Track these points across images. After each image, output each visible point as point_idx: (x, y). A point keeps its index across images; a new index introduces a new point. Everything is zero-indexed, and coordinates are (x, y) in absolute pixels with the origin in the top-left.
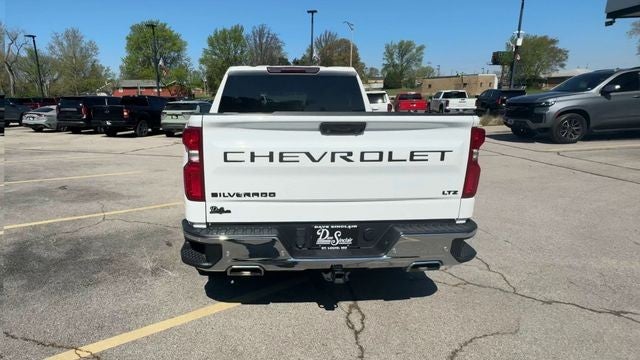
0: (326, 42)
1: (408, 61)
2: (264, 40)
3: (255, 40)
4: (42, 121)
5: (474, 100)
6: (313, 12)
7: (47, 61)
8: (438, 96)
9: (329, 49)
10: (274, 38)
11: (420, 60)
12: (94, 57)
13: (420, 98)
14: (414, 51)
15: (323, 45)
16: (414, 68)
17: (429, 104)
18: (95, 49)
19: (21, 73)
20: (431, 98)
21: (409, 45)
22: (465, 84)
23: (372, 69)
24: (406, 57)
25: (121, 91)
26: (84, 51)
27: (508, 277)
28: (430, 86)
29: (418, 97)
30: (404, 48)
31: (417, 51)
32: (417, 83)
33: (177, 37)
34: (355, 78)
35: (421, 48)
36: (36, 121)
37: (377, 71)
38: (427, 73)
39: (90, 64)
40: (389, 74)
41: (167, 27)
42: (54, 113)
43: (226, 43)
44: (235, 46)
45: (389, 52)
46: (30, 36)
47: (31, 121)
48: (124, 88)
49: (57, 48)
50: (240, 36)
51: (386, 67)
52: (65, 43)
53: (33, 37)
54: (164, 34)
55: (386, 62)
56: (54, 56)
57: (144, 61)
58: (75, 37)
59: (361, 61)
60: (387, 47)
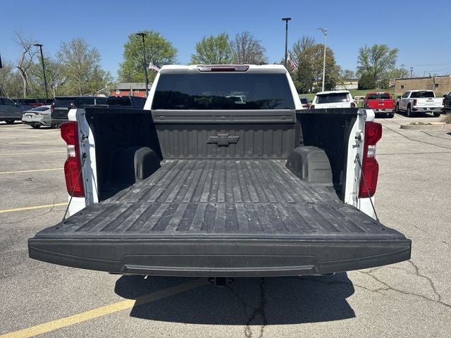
0: (304, 47)
1: (382, 64)
2: (247, 46)
3: (238, 46)
4: (38, 119)
5: (441, 100)
6: (287, 20)
7: (56, 67)
8: (406, 95)
9: (307, 53)
10: (256, 44)
11: (393, 63)
12: (97, 63)
13: (389, 98)
14: (388, 54)
15: (301, 50)
16: (388, 70)
17: (398, 103)
18: (97, 56)
19: (34, 78)
20: (399, 97)
21: (383, 49)
22: (437, 85)
23: (347, 72)
24: (380, 60)
25: (118, 93)
26: (88, 58)
27: (436, 284)
28: (402, 87)
29: (387, 96)
30: (378, 53)
31: (390, 54)
32: (390, 85)
33: (168, 45)
34: (284, 75)
35: (394, 52)
36: (33, 119)
37: (352, 73)
38: (401, 75)
39: (93, 69)
40: (363, 75)
41: (160, 36)
42: (49, 112)
43: (212, 50)
44: (221, 53)
45: (363, 56)
46: (37, 45)
47: (29, 119)
48: (121, 90)
49: (65, 56)
50: (225, 42)
51: (361, 70)
52: (72, 52)
53: (41, 46)
54: (157, 42)
55: (360, 65)
56: (62, 63)
57: (139, 67)
58: (80, 46)
59: (337, 64)
60: (362, 52)
